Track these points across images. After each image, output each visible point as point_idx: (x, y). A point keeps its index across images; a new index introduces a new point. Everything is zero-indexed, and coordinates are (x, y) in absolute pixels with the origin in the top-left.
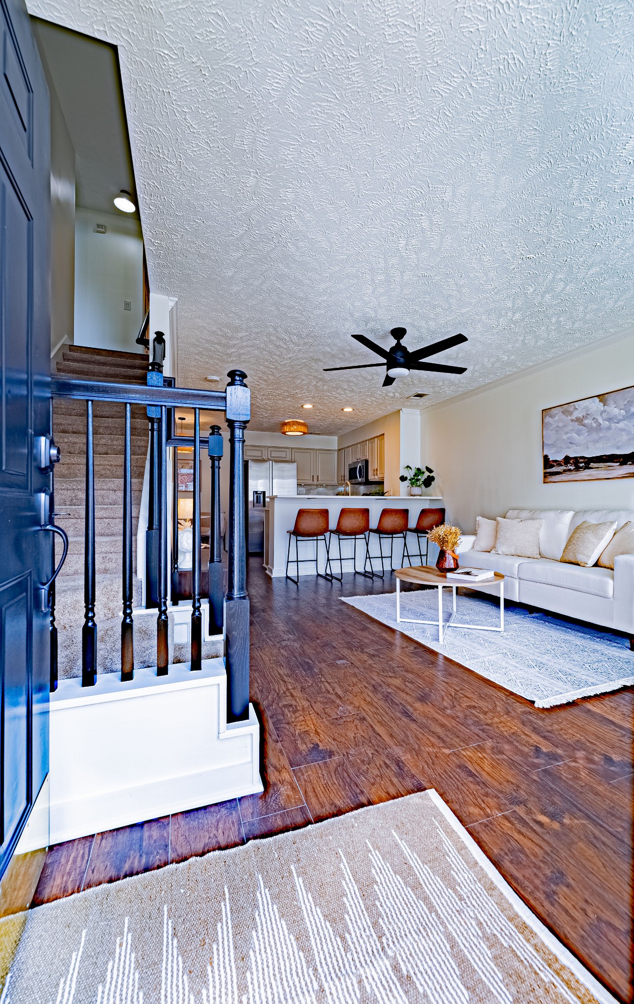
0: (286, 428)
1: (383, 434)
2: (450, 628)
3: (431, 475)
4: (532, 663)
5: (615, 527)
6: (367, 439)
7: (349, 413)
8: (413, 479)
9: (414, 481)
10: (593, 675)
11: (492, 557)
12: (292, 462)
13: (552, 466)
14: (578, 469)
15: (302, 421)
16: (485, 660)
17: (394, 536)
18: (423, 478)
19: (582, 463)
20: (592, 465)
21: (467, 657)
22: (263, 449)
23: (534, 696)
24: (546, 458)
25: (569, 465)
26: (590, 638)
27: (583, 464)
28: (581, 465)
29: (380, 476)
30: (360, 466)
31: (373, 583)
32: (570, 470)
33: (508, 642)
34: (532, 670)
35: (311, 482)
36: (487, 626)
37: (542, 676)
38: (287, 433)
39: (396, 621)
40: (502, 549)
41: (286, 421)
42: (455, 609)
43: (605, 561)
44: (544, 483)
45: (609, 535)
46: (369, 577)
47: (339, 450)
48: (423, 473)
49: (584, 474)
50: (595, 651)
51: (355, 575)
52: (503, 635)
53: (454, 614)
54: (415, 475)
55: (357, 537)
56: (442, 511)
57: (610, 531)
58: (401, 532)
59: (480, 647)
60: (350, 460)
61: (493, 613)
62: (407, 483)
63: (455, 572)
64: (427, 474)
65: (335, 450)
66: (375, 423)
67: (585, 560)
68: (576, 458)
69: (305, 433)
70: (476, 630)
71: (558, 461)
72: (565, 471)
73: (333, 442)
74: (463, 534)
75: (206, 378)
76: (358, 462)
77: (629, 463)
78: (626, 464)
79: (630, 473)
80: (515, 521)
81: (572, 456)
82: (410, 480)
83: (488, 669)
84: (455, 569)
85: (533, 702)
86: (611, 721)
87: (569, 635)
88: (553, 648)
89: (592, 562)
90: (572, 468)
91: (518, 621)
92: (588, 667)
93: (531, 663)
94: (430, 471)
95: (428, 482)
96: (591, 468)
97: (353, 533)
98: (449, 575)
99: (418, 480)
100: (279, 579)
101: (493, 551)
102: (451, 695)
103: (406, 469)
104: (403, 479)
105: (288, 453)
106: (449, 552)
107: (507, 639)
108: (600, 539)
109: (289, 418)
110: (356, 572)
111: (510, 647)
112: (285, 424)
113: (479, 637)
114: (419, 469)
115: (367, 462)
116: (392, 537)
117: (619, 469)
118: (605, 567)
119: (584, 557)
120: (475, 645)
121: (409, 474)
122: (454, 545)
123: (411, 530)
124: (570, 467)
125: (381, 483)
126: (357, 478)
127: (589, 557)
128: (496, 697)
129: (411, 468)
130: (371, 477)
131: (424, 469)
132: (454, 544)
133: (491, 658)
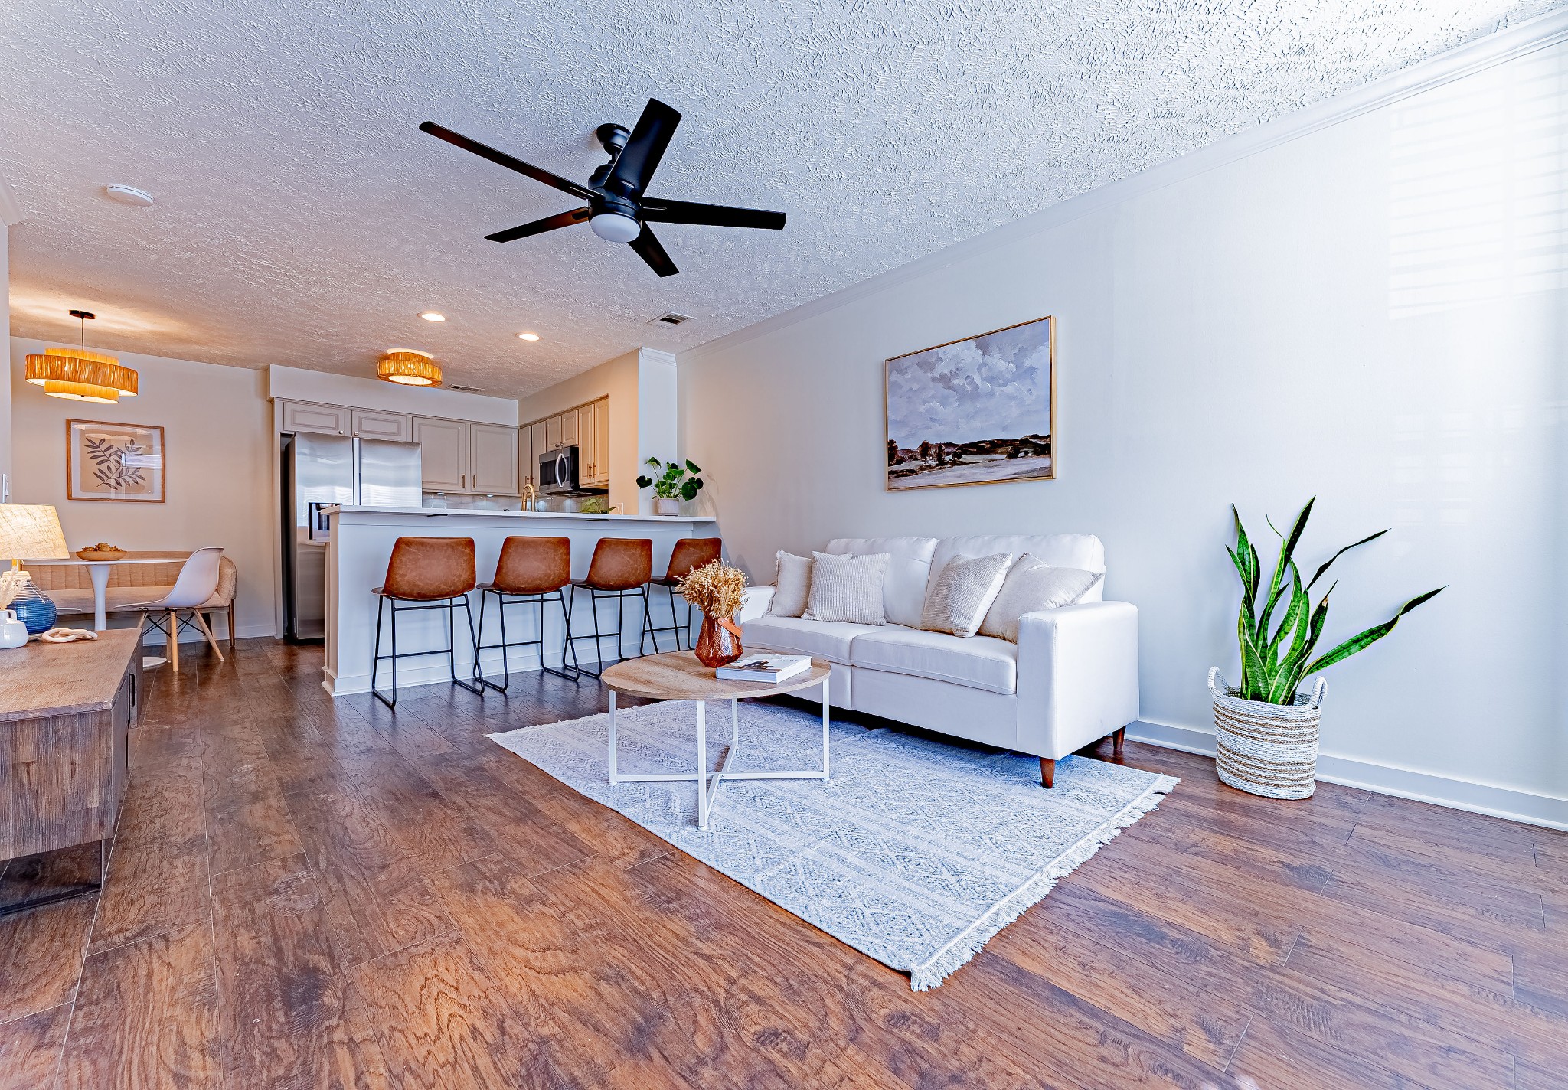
0: (388, 367)
1: (607, 396)
2: (724, 784)
3: (697, 476)
4: (889, 853)
5: (1008, 563)
6: (575, 404)
7: (532, 343)
8: (664, 484)
9: (665, 488)
10: (1002, 862)
11: (803, 625)
12: (413, 445)
13: (901, 461)
14: (942, 464)
15: (430, 356)
16: (797, 861)
17: (625, 592)
18: (680, 482)
19: (948, 454)
20: (965, 458)
21: (758, 862)
22: (340, 413)
23: (906, 956)
24: (892, 446)
25: (928, 458)
26: (975, 770)
27: (951, 457)
28: (947, 458)
29: (600, 477)
30: (562, 460)
31: (577, 691)
32: (929, 467)
33: (837, 803)
34: (891, 875)
35: (459, 489)
36: (798, 769)
37: (913, 887)
38: (391, 378)
39: (608, 781)
40: (821, 609)
41: (390, 351)
42: (736, 738)
43: (995, 626)
44: (890, 490)
45: (998, 578)
46: (570, 679)
47: (522, 427)
48: (682, 472)
49: (952, 474)
50: (990, 799)
51: (542, 675)
52: (827, 786)
53: (735, 748)
54: (668, 476)
55: (546, 596)
56: (716, 544)
57: (1001, 571)
58: (638, 585)
59: (786, 827)
60: (541, 449)
61: (806, 735)
62: (650, 490)
63: (735, 664)
64: (689, 474)
65: (512, 427)
66: (591, 374)
67: (963, 626)
68: (940, 446)
69: (435, 383)
70: (776, 782)
71: (912, 452)
72: (922, 468)
73: (508, 411)
74: (751, 583)
75: (105, 189)
76: (555, 452)
77: (1020, 455)
78: (1016, 457)
79: (1023, 472)
80: (845, 558)
81: (933, 441)
82: (656, 486)
83: (801, 890)
84: (734, 658)
85: (907, 975)
86: (1066, 994)
87: (942, 768)
88: (921, 803)
89: (973, 628)
90: (933, 463)
91: (853, 750)
92: (988, 841)
93: (887, 851)
94: (695, 469)
95: (692, 489)
96: (963, 463)
97: (534, 590)
98: (722, 672)
99: (672, 486)
100: (350, 700)
101: (805, 615)
102: (717, 1003)
103: (650, 464)
104: (643, 482)
105: (403, 426)
106: (723, 621)
107: (835, 795)
108: (985, 585)
109: (396, 344)
110: (545, 670)
111: (842, 816)
112: (387, 357)
113: (781, 799)
114: (674, 466)
115: (575, 450)
116: (621, 596)
117: (1007, 466)
118: (994, 636)
119: (963, 620)
120: (776, 822)
121: (656, 474)
122: (732, 607)
123: (655, 581)
124: (930, 462)
125: (602, 492)
126: (556, 482)
127: (970, 619)
128: (825, 981)
129: (658, 464)
130: (584, 481)
131: (683, 466)
132: (734, 603)
133: (810, 853)
